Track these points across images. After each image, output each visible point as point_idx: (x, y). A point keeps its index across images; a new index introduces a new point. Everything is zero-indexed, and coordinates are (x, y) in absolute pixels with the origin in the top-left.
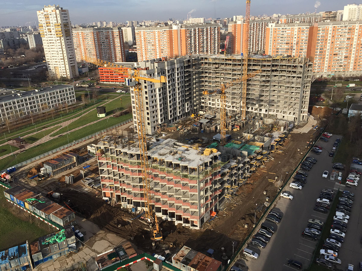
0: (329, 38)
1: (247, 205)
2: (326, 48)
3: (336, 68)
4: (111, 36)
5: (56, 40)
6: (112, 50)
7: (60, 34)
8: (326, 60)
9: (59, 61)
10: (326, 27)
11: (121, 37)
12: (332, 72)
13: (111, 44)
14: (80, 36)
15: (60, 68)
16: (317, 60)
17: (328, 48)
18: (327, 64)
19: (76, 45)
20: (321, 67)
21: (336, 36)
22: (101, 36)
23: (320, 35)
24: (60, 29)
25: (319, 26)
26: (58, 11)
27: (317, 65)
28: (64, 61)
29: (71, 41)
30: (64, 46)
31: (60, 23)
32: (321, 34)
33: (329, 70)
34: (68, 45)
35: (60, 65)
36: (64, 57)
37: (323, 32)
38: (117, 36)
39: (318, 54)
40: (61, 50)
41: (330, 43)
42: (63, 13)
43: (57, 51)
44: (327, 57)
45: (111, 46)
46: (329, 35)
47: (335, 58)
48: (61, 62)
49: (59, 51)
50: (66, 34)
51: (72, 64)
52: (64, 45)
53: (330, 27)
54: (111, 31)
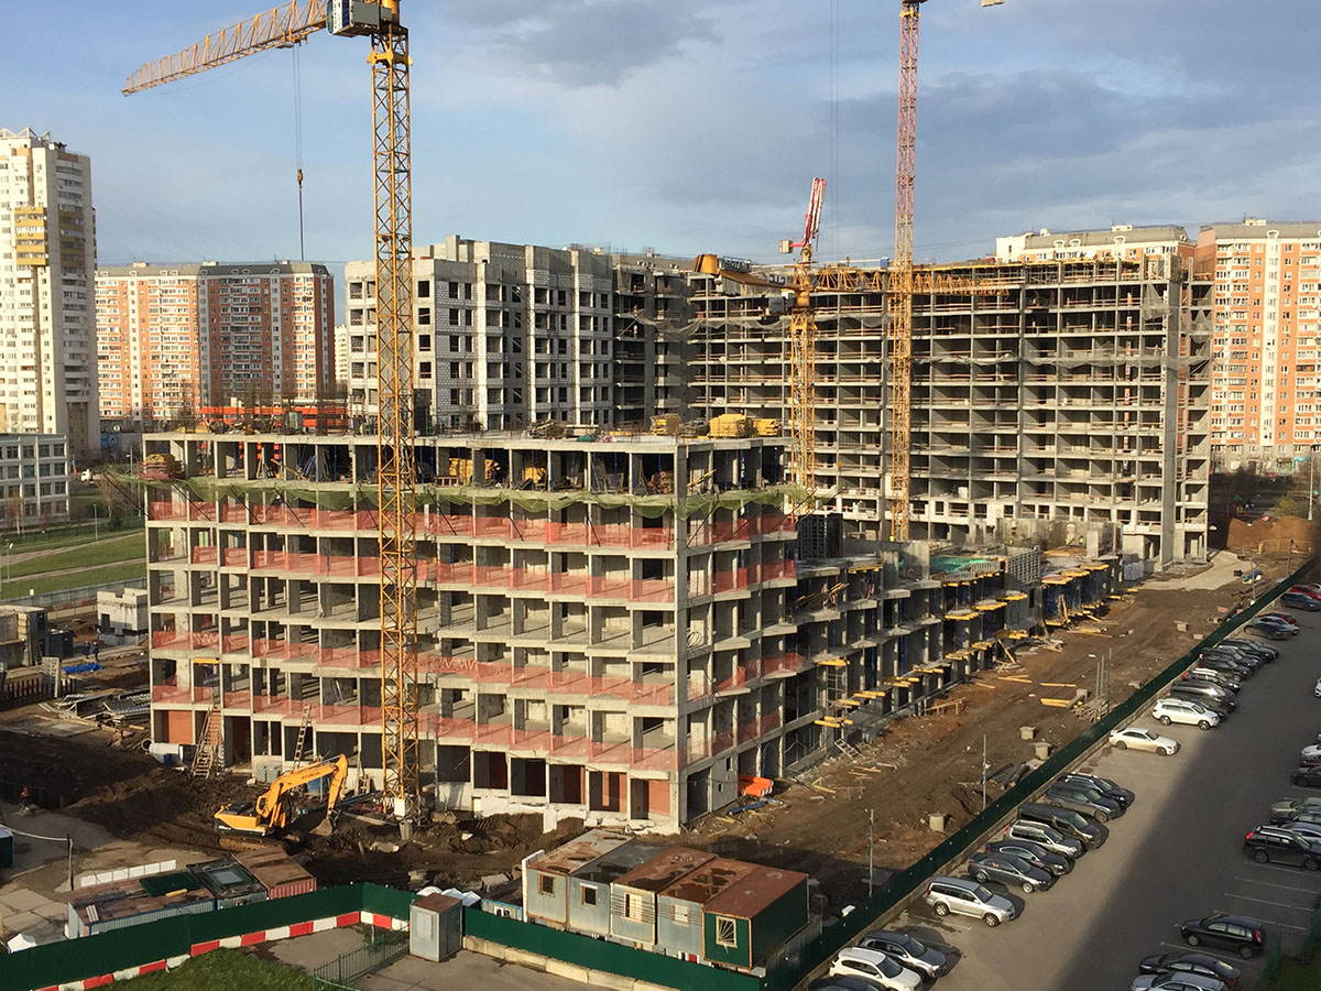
0: (1268, 296)
1: (938, 768)
2: (1260, 336)
3: (1312, 428)
4: (275, 299)
5: (15, 281)
6: (275, 363)
7: (35, 254)
8: (1265, 390)
9: (12, 375)
10: (1254, 246)
11: (324, 306)
12: (1297, 447)
13: (274, 334)
14: (131, 298)
15: (14, 411)
16: (1225, 389)
17: (1268, 336)
18: (1269, 409)
19: (103, 338)
20: (1247, 423)
21: (1300, 287)
22: (230, 301)
23: (1228, 280)
24: (40, 231)
25: (1220, 242)
26: (40, 155)
27: (1224, 415)
28: (39, 377)
29: (82, 289)
30: (46, 307)
31: (45, 206)
32: (1233, 275)
33: (1283, 438)
34: (67, 307)
35: (14, 394)
36: (43, 358)
37: (1242, 268)
38: (305, 299)
39: (1227, 363)
40: (30, 324)
41: (1277, 316)
42: (62, 163)
43: (12, 332)
44: (1266, 376)
45: (274, 343)
46: (1269, 282)
47: (1308, 383)
48: (20, 381)
49: (18, 332)
50: (64, 257)
51: (74, 393)
52: (50, 306)
53: (1268, 248)
54: (278, 277)
